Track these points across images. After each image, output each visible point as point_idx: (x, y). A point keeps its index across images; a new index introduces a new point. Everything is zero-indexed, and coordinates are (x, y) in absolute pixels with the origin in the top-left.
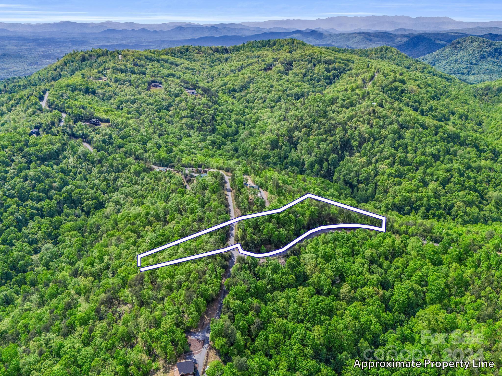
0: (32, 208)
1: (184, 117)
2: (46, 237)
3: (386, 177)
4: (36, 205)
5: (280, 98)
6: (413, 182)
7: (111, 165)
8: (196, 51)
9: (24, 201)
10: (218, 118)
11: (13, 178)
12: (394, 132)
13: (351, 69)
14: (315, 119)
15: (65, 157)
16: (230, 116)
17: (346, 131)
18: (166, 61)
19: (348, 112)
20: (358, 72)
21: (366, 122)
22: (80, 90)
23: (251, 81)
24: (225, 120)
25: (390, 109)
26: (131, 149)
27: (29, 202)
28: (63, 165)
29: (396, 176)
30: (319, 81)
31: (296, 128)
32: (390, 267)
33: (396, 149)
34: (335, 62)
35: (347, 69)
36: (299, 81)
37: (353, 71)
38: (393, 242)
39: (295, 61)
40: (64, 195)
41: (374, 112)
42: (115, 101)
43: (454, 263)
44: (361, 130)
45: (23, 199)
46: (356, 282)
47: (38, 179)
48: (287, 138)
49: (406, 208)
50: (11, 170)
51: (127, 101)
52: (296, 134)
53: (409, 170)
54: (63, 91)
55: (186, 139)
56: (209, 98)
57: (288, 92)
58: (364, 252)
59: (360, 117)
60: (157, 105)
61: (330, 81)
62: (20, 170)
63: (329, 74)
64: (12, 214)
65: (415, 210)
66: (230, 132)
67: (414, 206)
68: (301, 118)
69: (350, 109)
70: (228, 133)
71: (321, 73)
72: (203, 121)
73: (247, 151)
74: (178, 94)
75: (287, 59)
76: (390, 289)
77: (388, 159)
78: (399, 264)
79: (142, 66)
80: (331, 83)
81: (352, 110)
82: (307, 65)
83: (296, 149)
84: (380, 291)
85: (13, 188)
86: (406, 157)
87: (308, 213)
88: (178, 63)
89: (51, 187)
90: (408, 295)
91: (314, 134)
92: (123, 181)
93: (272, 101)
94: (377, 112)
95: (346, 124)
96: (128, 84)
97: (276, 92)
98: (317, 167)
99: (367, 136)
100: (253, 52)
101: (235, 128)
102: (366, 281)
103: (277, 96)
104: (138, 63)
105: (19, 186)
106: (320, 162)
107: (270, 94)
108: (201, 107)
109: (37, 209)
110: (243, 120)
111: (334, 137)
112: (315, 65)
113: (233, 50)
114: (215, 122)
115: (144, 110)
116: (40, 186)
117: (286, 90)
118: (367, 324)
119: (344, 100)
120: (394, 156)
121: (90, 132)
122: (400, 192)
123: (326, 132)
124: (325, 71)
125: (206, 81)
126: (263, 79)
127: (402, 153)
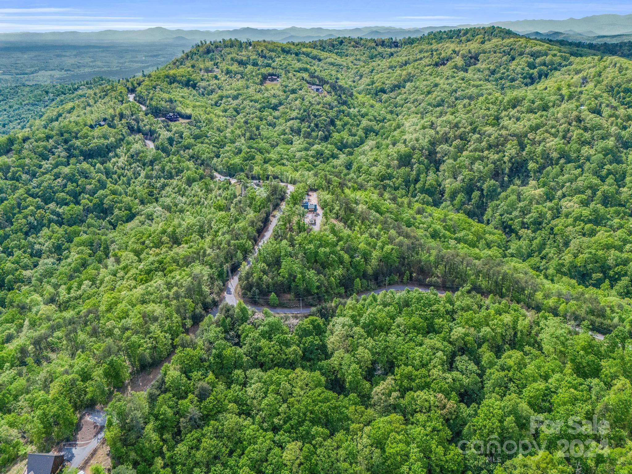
0: (53, 212)
1: (293, 119)
2: (53, 250)
3: (570, 220)
4: (58, 210)
5: (443, 101)
6: (619, 233)
7: (163, 170)
8: (353, 43)
9: (46, 204)
10: (338, 123)
11: (44, 174)
12: (606, 152)
13: (571, 64)
14: (476, 127)
15: (116, 155)
16: (360, 122)
17: (522, 146)
18: (307, 55)
19: (534, 119)
20: (579, 68)
21: (561, 134)
22: (179, 82)
23: (410, 78)
24: (348, 126)
25: (610, 116)
26: (199, 152)
27: (52, 206)
28: (109, 165)
29: (590, 221)
30: (513, 80)
31: (446, 139)
32: (492, 364)
33: (603, 179)
34: (546, 55)
35: (564, 63)
36: (480, 80)
37: (574, 66)
38: (515, 322)
39: (485, 53)
40: (95, 201)
41: (579, 120)
42: (215, 97)
43: (622, 378)
44: (548, 145)
45: (47, 201)
46: (410, 378)
47: (71, 179)
48: (427, 153)
49: (594, 275)
50: (46, 165)
51: (227, 97)
52: (442, 148)
53: (618, 213)
54: (159, 83)
55: (283, 146)
56: (336, 97)
57: (459, 93)
58: (451, 330)
59: (552, 127)
60: (263, 102)
61: (532, 80)
62: (56, 166)
63: (531, 71)
64: (25, 217)
65: (610, 281)
66: (350, 142)
67: (611, 273)
68: (456, 126)
69: (539, 113)
70: (347, 142)
71: (519, 69)
72: (317, 125)
73: (361, 168)
74: (296, 90)
75: (473, 51)
76: (474, 405)
77: (583, 193)
78: (510, 362)
79: (271, 58)
80: (532, 83)
81: (542, 116)
82: (500, 58)
83: (438, 170)
84: (451, 404)
85: (39, 186)
86: (618, 192)
87: (376, 254)
88: (322, 57)
89: (83, 191)
90: (501, 422)
91: (469, 149)
92: (170, 190)
93: (429, 104)
94: (584, 120)
95: (526, 136)
96: (240, 76)
97: (439, 94)
98: (460, 197)
99: (555, 155)
100: (431, 44)
101: (361, 137)
102: (428, 380)
103: (439, 98)
104: (267, 55)
105: (45, 184)
106: (469, 190)
107: (430, 96)
108: (318, 107)
109: (58, 215)
110: (377, 128)
111: (501, 154)
112: (513, 59)
113: (405, 43)
114: (332, 128)
115: (244, 108)
116: (70, 187)
117: (456, 91)
118: (395, 459)
119: (533, 102)
120: (594, 189)
121: (161, 128)
122: (589, 247)
123: (490, 147)
124: (528, 66)
125: (351, 79)
126: (428, 76)
127: (610, 185)
